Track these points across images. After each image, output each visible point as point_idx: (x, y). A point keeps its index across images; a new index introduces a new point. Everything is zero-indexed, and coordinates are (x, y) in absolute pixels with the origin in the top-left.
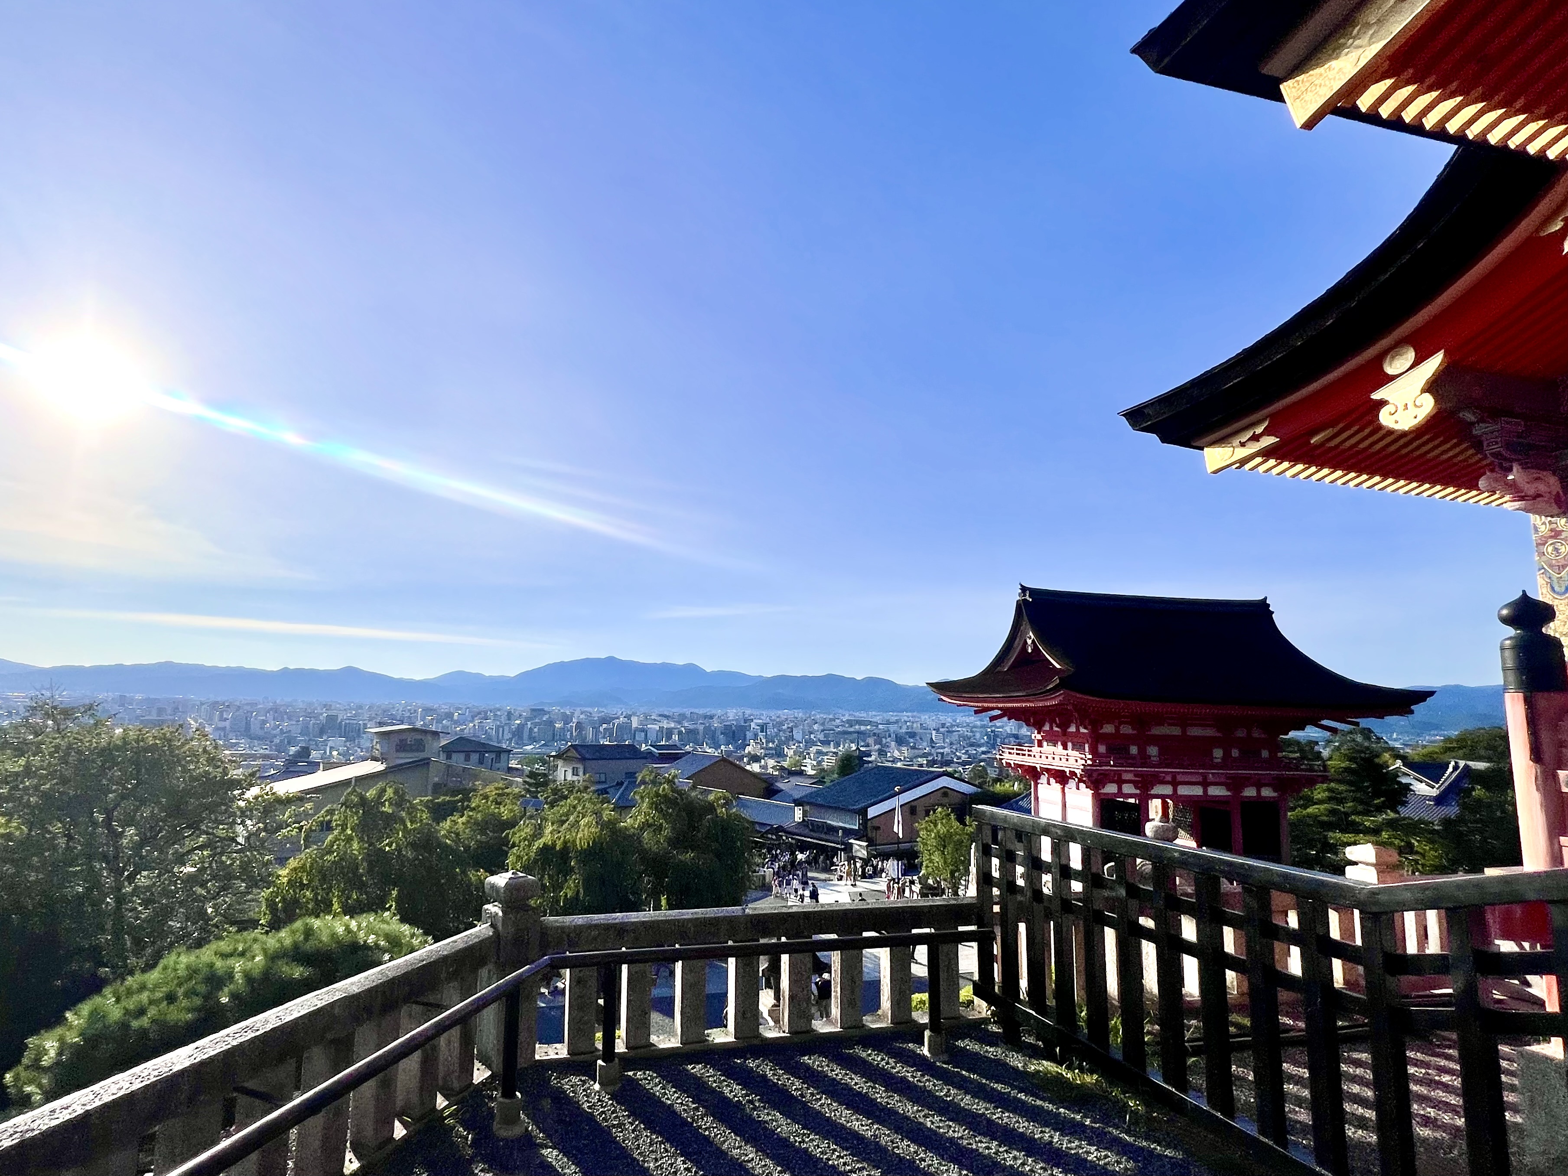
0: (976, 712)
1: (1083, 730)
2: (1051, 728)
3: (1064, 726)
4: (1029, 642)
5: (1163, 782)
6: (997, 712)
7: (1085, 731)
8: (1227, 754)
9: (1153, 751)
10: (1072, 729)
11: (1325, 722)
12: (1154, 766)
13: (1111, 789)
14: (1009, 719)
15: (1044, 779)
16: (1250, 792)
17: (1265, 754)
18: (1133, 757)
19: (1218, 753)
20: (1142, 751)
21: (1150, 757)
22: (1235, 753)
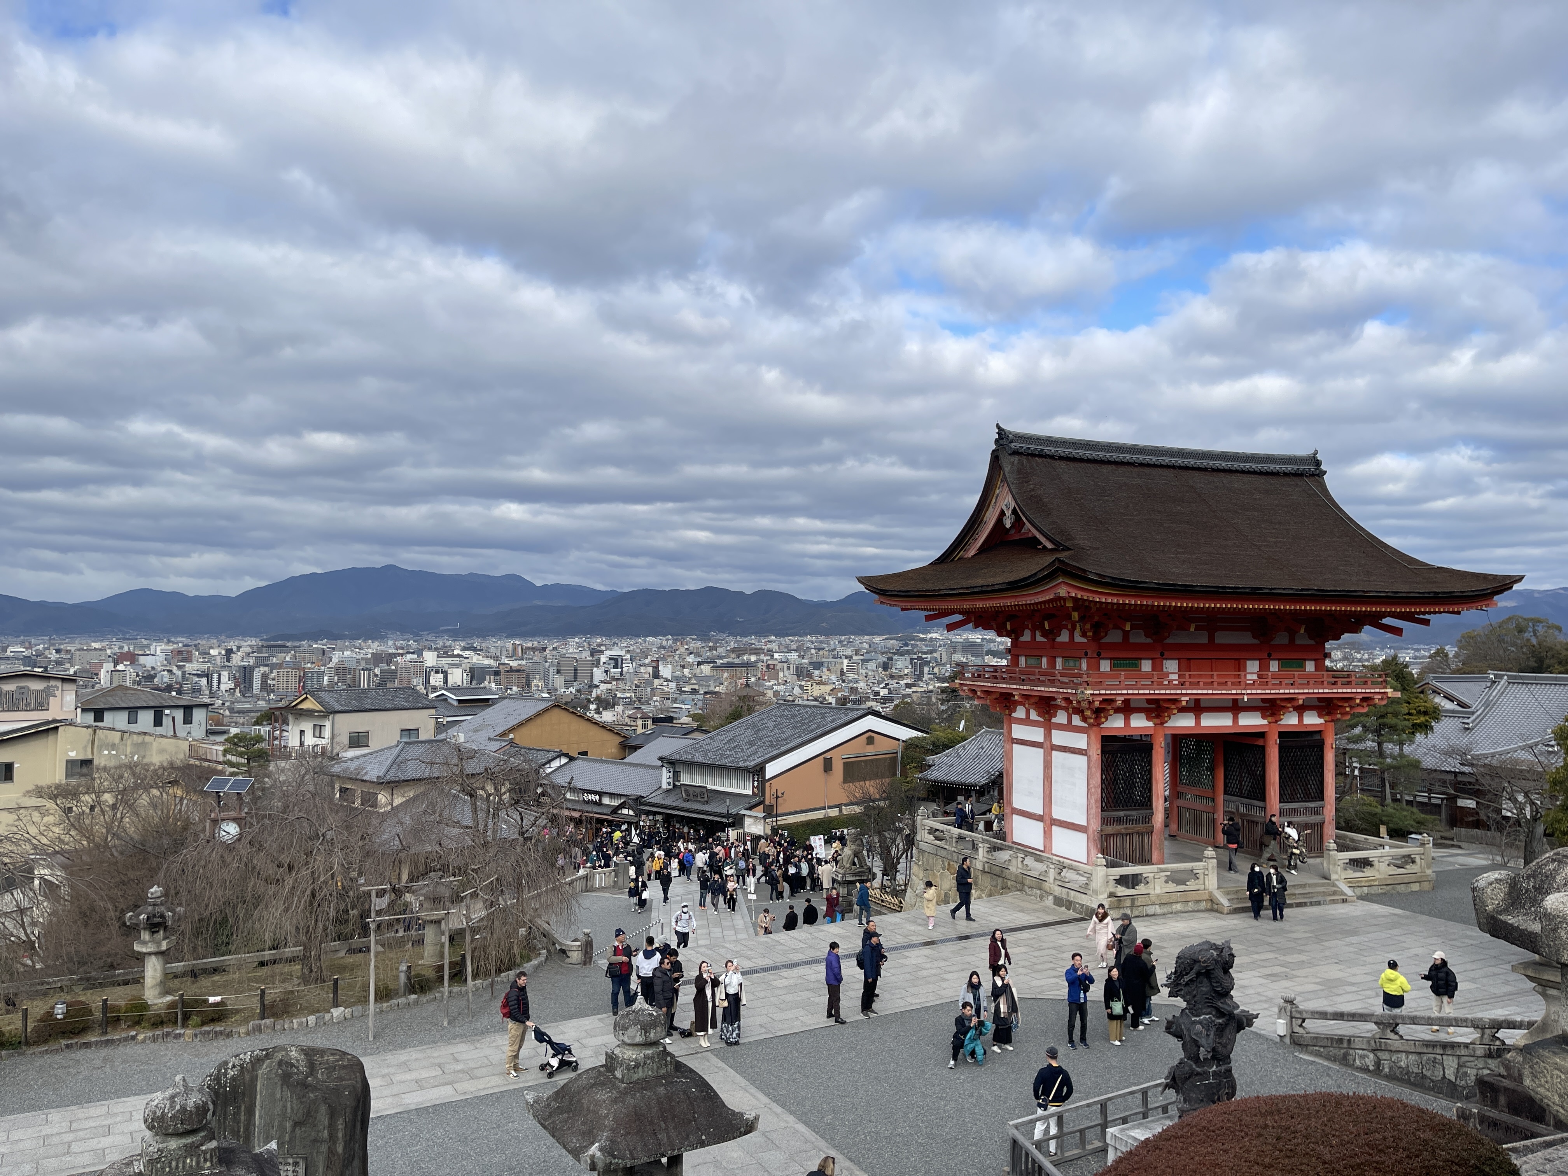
0: (928, 618)
1: (1078, 638)
2: (1033, 637)
3: (1051, 634)
4: (1008, 513)
5: (1183, 710)
6: (958, 617)
7: (1084, 640)
8: (1264, 667)
9: (1171, 666)
10: (1064, 637)
11: (1387, 621)
12: (1176, 687)
13: (1116, 723)
14: (976, 627)
15: (1020, 713)
16: (1290, 720)
17: (1310, 666)
18: (1147, 676)
19: (1253, 667)
20: (1157, 667)
21: (1168, 674)
22: (1274, 666)
